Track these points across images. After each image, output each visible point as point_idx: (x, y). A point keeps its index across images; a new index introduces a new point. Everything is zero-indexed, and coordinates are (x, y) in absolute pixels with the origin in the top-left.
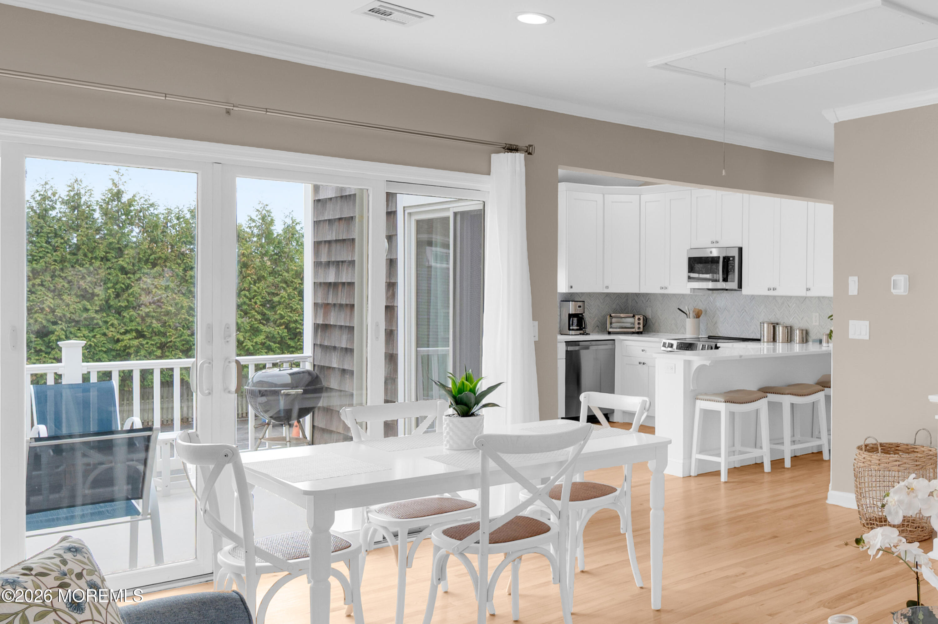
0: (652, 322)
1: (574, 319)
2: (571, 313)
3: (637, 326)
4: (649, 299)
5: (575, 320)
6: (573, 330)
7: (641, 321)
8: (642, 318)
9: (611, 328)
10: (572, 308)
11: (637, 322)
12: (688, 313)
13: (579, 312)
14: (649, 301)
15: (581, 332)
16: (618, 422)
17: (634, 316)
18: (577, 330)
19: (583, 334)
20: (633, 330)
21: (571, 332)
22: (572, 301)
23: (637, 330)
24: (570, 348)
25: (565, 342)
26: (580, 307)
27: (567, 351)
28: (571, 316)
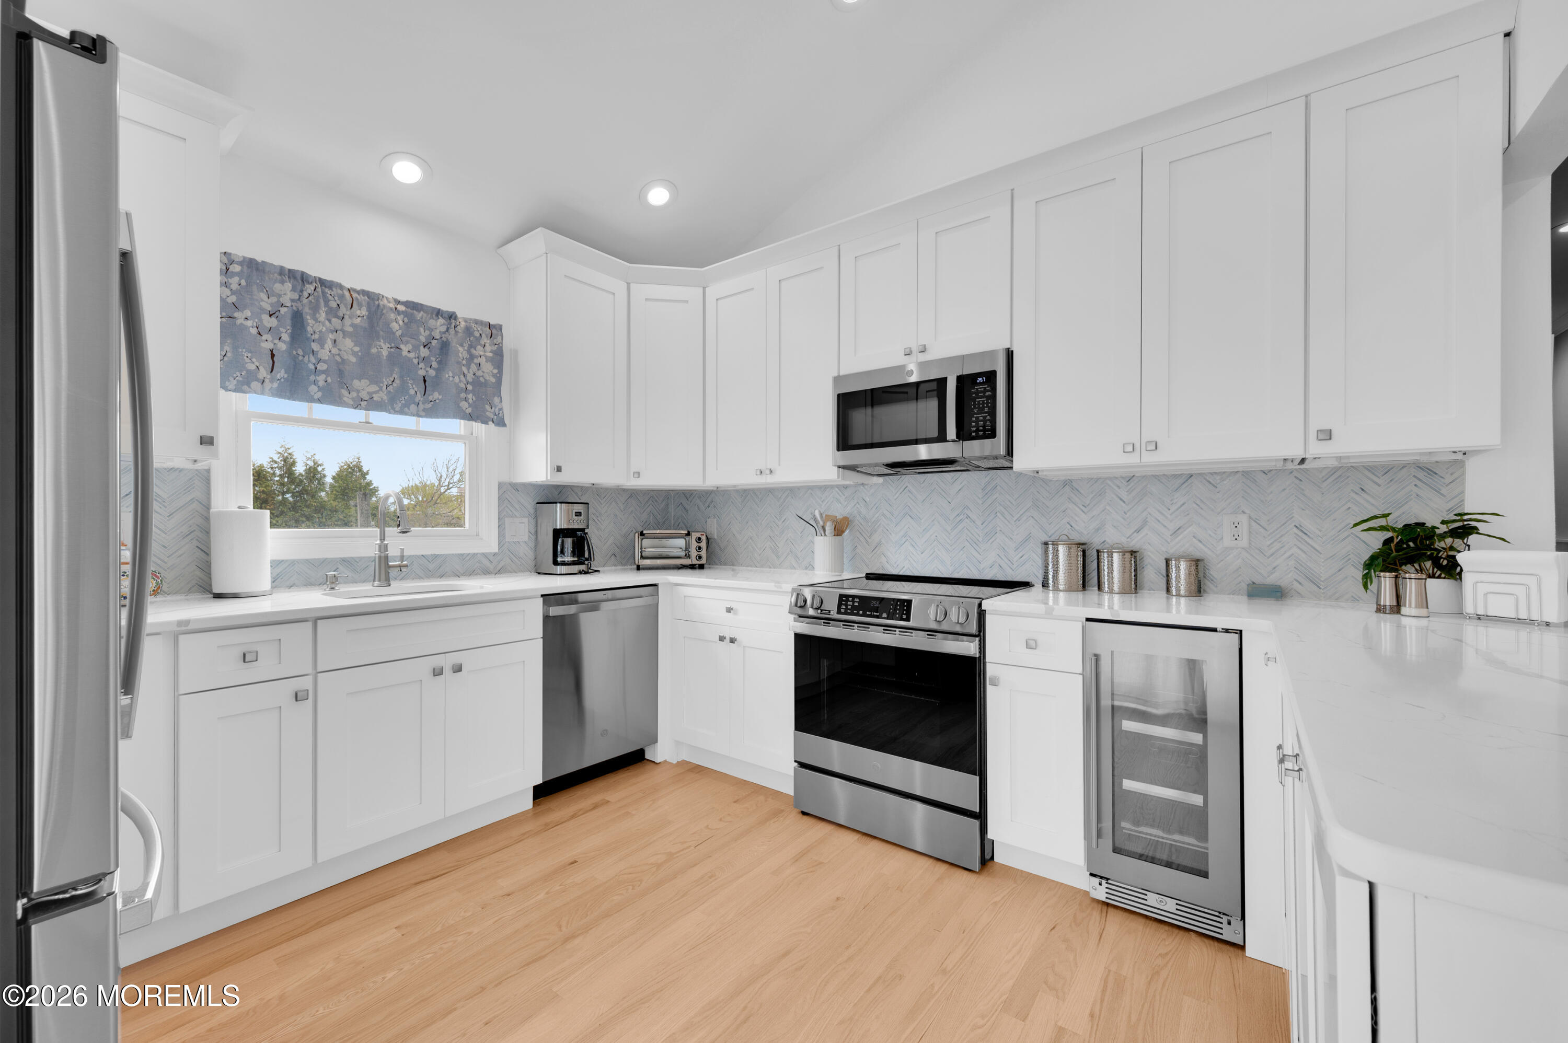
1: (565, 539)
2: (558, 528)
3: (694, 553)
4: (712, 502)
5: (569, 542)
6: (564, 564)
7: (703, 544)
8: (704, 538)
9: (642, 557)
10: (561, 517)
11: (694, 544)
13: (576, 526)
14: (712, 506)
15: (583, 567)
17: (688, 534)
18: (573, 563)
19: (586, 573)
20: (687, 562)
21: (560, 569)
22: (561, 503)
23: (695, 562)
24: (555, 611)
25: (542, 596)
26: (578, 514)
27: (547, 619)
28: (558, 534)
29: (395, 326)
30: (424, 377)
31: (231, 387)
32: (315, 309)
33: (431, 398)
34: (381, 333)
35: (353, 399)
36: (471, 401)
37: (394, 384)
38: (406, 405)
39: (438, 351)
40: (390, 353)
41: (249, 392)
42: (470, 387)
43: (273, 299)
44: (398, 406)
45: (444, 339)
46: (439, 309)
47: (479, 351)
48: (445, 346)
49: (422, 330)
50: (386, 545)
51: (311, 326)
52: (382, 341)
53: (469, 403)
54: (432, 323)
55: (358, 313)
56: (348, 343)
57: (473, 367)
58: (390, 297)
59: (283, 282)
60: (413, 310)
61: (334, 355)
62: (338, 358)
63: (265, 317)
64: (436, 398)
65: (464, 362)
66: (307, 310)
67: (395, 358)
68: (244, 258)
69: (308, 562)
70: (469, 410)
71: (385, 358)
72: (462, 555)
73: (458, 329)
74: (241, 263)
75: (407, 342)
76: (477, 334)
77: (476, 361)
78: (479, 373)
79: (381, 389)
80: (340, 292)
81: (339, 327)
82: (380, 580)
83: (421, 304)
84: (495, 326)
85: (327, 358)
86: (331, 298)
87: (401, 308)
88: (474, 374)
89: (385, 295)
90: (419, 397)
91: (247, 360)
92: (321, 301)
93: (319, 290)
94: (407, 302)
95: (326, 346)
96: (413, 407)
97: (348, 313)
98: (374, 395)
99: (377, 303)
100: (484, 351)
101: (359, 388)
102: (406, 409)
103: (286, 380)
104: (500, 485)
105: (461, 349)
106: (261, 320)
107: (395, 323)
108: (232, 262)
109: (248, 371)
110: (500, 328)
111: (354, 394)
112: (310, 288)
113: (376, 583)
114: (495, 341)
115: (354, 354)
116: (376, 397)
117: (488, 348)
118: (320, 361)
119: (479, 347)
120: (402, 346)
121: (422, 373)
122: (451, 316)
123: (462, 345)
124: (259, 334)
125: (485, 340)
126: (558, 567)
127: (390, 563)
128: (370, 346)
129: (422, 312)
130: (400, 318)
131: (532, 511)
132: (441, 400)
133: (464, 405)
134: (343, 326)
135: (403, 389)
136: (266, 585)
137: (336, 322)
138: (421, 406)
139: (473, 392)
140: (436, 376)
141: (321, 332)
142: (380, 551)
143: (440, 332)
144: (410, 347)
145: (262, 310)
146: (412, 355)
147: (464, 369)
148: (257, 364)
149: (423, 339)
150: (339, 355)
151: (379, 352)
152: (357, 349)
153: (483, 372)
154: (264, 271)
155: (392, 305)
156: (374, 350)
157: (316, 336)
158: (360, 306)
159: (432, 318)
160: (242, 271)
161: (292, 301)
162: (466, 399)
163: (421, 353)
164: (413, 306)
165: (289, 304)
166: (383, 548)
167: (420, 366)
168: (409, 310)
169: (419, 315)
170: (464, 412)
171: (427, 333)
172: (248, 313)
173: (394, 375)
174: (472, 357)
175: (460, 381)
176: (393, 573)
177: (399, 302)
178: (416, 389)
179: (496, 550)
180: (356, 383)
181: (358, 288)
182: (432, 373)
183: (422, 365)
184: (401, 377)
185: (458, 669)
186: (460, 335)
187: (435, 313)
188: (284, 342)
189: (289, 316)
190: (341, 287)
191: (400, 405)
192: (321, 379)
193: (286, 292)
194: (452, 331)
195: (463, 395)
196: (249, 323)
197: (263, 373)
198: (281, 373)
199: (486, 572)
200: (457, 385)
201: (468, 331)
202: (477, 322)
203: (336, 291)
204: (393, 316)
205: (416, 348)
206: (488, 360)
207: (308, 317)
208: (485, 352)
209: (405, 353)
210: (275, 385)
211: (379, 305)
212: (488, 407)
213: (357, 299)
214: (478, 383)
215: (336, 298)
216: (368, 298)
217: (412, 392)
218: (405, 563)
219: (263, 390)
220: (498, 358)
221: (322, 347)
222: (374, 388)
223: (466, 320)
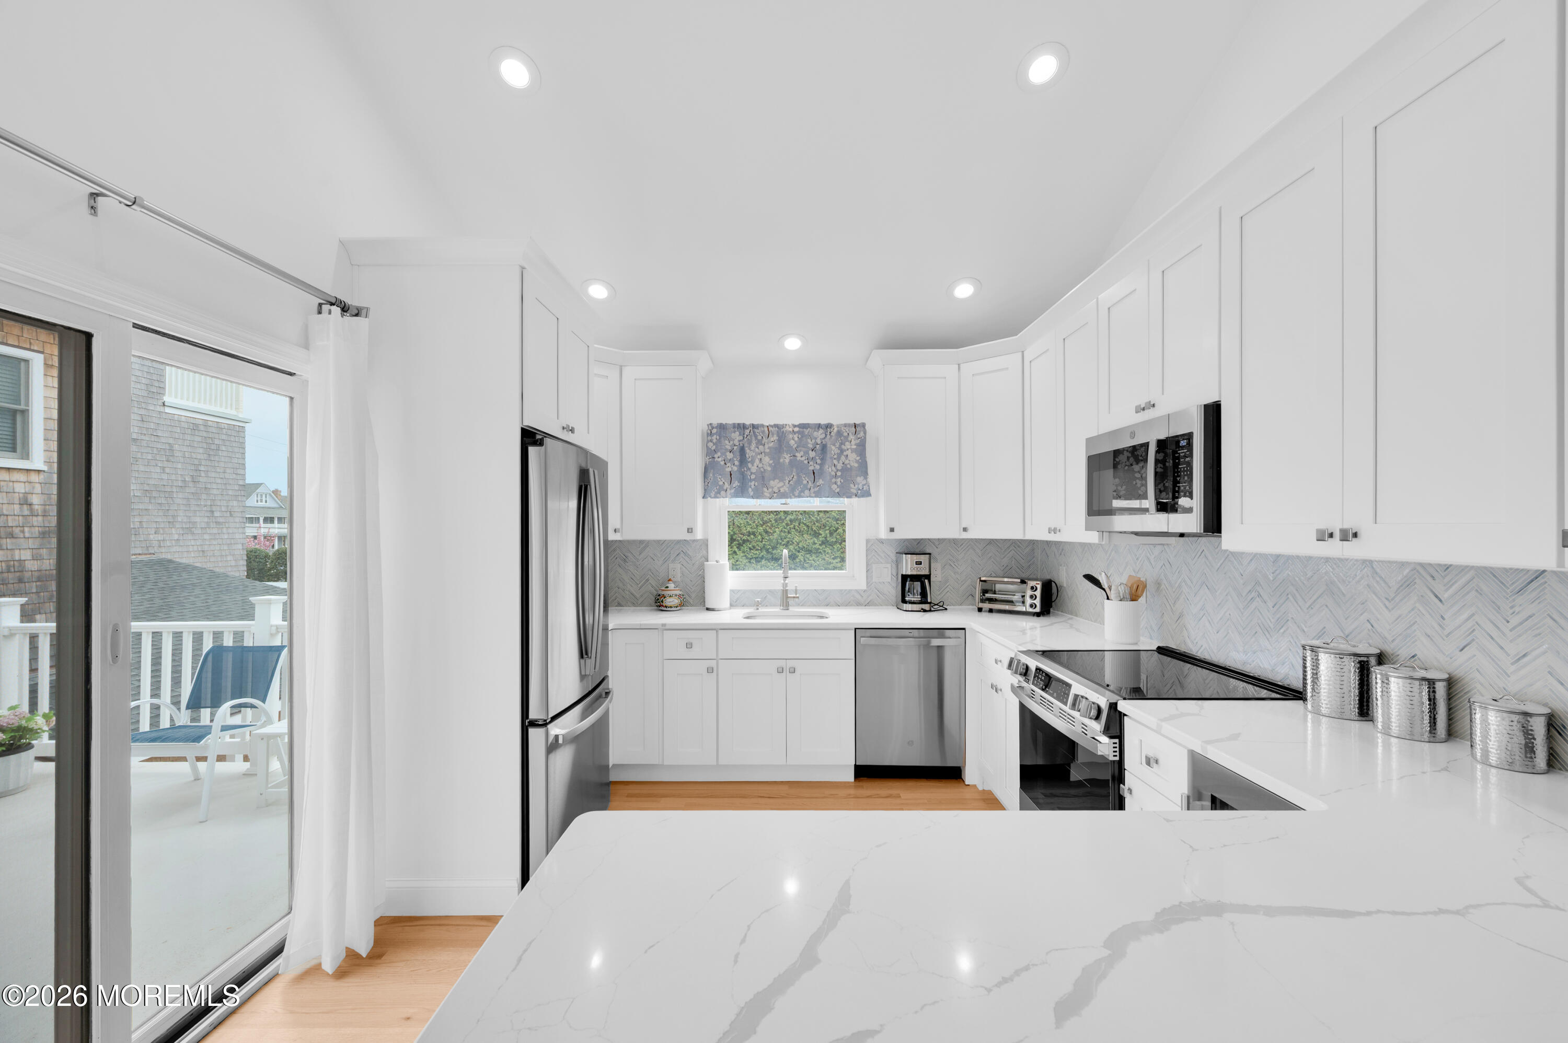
0: (1068, 595)
1: (912, 583)
2: (904, 573)
3: (1028, 601)
4: (1063, 550)
5: (915, 585)
6: (909, 602)
7: (1037, 593)
8: (1039, 587)
9: (985, 600)
10: (909, 566)
11: (1028, 593)
12: (1105, 586)
13: (920, 573)
14: (1063, 554)
15: (926, 607)
16: (975, 786)
17: (1024, 583)
18: (916, 602)
19: (925, 611)
20: (1017, 607)
21: (906, 606)
22: (905, 554)
23: (1030, 609)
25: (857, 629)
26: (919, 563)
28: (905, 578)
29: (792, 442)
30: (813, 471)
31: (713, 496)
32: (750, 443)
33: (818, 484)
34: (785, 449)
35: (769, 493)
36: (839, 483)
37: (794, 479)
38: (803, 491)
39: (820, 452)
40: (790, 460)
41: (720, 498)
42: (839, 474)
43: (732, 442)
44: (797, 493)
45: (824, 443)
46: (820, 424)
47: (848, 445)
48: (824, 447)
49: (809, 440)
50: (787, 584)
51: (749, 453)
52: (785, 453)
53: (837, 485)
54: (815, 433)
55: (772, 439)
56: (767, 460)
57: (843, 458)
58: (790, 424)
59: (735, 432)
60: (804, 428)
61: (760, 468)
62: (762, 469)
63: (728, 453)
64: (821, 483)
65: (835, 456)
66: (746, 445)
67: (793, 463)
68: (718, 424)
69: (752, 591)
70: (838, 490)
71: (787, 464)
72: (841, 590)
73: (832, 434)
74: (716, 428)
75: (801, 451)
76: (845, 434)
77: (845, 453)
78: (847, 462)
79: (785, 483)
80: (763, 429)
81: (763, 451)
82: (783, 606)
83: (808, 424)
84: (859, 425)
85: (755, 471)
86: (758, 434)
87: (796, 429)
88: (843, 463)
89: (787, 423)
90: (810, 484)
91: (719, 480)
92: (753, 438)
93: (752, 431)
94: (800, 424)
95: (755, 464)
96: (807, 492)
97: (767, 441)
98: (781, 489)
99: (782, 430)
100: (849, 446)
101: (773, 486)
102: (802, 494)
103: (739, 487)
104: (868, 541)
105: (833, 448)
106: (726, 456)
107: (792, 441)
108: (713, 428)
109: (720, 486)
110: (863, 425)
111: (770, 490)
112: (747, 432)
113: (782, 607)
114: (859, 436)
115: (770, 465)
116: (782, 490)
117: (853, 442)
118: (752, 473)
119: (847, 443)
120: (797, 454)
121: (811, 468)
122: (829, 426)
123: (834, 445)
124: (725, 464)
125: (851, 437)
126: (905, 605)
127: (789, 595)
128: (779, 458)
129: (809, 429)
130: (796, 437)
131: (894, 559)
132: (823, 485)
133: (834, 487)
134: (764, 449)
135: (799, 482)
136: (727, 604)
137: (761, 447)
138: (812, 490)
139: (841, 476)
140: (820, 469)
141: (752, 456)
142: (783, 587)
143: (820, 439)
144: (802, 453)
145: (726, 449)
146: (803, 459)
147: (835, 462)
148: (723, 481)
149: (811, 446)
150: (763, 467)
151: (784, 461)
152: (771, 462)
153: (849, 460)
154: (726, 429)
155: (791, 429)
156: (781, 460)
157: (750, 459)
158: (773, 434)
159: (815, 431)
160: (717, 432)
161: (740, 441)
162: (836, 483)
163: (810, 455)
164: (803, 426)
165: (737, 444)
166: (785, 585)
167: (810, 464)
168: (801, 430)
169: (806, 431)
170: (834, 492)
171: (813, 441)
172: (719, 454)
173: (794, 473)
174: (842, 451)
175: (832, 471)
176: (791, 602)
177: (795, 426)
178: (807, 480)
179: (864, 587)
180: (772, 483)
181: (772, 424)
182: (818, 467)
183: (811, 463)
184: (798, 474)
185: (793, 671)
186: (833, 438)
187: (817, 426)
188: (736, 466)
189: (738, 450)
190: (762, 426)
191: (798, 492)
192: (753, 483)
193: (736, 436)
194: (828, 436)
195: (834, 480)
196: (720, 459)
197: (727, 485)
198: (736, 484)
199: (858, 604)
200: (830, 473)
201: (839, 433)
202: (845, 425)
203: (761, 429)
204: (791, 436)
205: (806, 453)
206: (853, 451)
207: (747, 449)
208: (851, 445)
209: (798, 459)
210: (733, 491)
211: (783, 431)
212: (852, 486)
213: (771, 431)
214: (846, 470)
215: (761, 434)
216: (778, 428)
217: (805, 482)
218: (797, 595)
219: (726, 494)
220: (861, 449)
221: (753, 466)
222: (781, 484)
223: (838, 426)
